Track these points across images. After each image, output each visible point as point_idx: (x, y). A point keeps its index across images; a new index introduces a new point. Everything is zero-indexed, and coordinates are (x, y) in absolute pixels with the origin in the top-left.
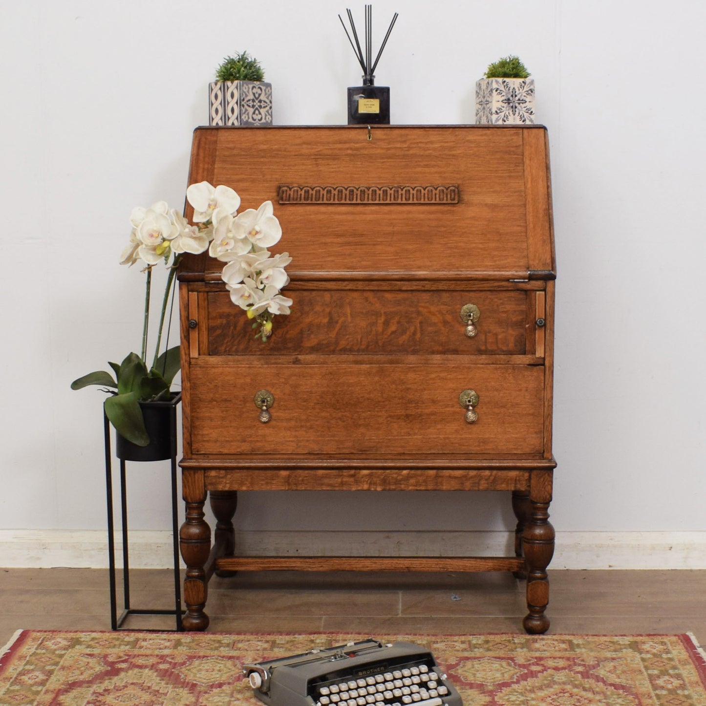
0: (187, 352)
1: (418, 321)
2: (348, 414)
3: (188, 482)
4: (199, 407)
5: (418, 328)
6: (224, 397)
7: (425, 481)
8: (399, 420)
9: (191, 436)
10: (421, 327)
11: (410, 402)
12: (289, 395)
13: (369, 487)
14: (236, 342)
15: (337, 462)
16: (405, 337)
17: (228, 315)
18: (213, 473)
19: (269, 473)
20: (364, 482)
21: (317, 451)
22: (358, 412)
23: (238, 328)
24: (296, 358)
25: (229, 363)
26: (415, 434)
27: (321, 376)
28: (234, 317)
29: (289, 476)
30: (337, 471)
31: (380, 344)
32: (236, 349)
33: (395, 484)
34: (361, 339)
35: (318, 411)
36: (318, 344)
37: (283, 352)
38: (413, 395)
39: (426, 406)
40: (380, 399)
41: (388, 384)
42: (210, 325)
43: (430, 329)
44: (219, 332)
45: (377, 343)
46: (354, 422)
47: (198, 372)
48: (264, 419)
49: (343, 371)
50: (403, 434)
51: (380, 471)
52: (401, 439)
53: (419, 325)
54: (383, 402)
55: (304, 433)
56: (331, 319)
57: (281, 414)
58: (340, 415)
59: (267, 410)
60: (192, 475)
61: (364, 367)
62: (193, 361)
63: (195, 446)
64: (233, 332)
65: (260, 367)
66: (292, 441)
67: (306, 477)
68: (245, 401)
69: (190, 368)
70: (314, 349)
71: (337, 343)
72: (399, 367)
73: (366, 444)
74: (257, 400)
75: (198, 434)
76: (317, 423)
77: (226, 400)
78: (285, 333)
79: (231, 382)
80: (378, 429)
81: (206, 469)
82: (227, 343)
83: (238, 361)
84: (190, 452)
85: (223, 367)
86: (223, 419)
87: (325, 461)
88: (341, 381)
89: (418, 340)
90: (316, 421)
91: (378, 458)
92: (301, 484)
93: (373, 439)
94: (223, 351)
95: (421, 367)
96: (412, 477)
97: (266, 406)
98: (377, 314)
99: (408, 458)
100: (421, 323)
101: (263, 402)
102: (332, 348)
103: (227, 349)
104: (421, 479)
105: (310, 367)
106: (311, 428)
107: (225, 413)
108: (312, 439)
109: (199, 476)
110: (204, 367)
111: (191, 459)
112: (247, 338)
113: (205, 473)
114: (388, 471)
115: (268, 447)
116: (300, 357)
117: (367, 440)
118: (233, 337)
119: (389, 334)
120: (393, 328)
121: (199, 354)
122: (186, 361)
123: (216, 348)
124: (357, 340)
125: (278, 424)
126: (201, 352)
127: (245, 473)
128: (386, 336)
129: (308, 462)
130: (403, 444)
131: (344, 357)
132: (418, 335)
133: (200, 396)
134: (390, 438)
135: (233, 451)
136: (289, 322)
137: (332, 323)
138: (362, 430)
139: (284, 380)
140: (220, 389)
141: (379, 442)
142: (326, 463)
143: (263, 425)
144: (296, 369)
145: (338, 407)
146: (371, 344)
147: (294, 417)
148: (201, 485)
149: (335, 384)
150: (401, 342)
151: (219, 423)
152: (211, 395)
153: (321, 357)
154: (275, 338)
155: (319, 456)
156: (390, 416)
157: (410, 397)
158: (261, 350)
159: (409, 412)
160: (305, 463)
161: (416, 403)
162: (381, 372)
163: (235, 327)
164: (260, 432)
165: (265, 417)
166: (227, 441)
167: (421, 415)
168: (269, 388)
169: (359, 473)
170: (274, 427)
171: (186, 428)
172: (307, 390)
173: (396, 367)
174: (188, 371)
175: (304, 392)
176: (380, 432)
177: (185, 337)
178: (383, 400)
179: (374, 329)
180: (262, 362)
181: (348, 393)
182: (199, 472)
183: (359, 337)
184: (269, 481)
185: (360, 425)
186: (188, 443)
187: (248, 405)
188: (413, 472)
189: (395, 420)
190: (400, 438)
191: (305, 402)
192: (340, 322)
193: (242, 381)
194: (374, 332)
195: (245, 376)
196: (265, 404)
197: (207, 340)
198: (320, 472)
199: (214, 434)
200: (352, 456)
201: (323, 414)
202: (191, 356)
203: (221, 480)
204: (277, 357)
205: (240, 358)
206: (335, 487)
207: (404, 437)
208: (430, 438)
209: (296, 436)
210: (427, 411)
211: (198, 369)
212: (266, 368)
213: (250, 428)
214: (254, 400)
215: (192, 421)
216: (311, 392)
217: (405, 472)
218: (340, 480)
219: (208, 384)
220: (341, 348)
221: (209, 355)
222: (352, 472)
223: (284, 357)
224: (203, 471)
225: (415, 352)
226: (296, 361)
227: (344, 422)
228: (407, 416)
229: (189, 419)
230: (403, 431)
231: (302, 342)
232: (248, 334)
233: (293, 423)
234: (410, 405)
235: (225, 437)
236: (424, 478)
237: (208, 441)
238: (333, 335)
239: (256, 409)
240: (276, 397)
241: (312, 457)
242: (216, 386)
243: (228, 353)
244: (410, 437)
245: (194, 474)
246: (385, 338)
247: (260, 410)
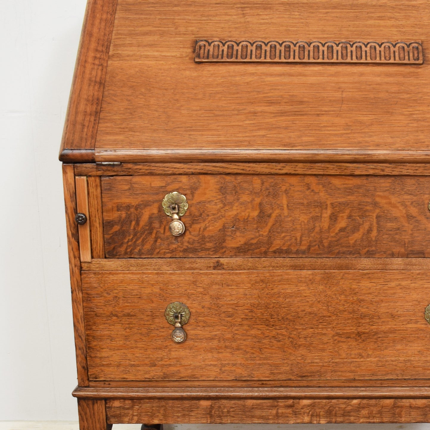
0: (76, 254)
1: (375, 215)
2: (284, 332)
3: (86, 414)
4: (95, 323)
5: (375, 224)
6: (126, 311)
7: (380, 412)
8: (349, 339)
9: (86, 358)
10: (378, 223)
11: (363, 316)
12: (210, 308)
13: (311, 419)
14: (140, 241)
15: (272, 391)
16: (357, 236)
17: (128, 207)
18: (117, 404)
19: (187, 403)
20: (304, 413)
21: (245, 377)
22: (297, 329)
23: (142, 223)
24: (218, 262)
25: (131, 268)
26: (368, 356)
27: (249, 285)
28: (136, 209)
29: (212, 407)
30: (271, 401)
31: (326, 244)
32: (140, 250)
33: (343, 415)
34: (301, 238)
35: (246, 327)
36: (245, 244)
37: (200, 255)
38: (367, 308)
39: (383, 322)
40: (325, 313)
41: (335, 295)
42: (106, 218)
43: (389, 225)
44: (116, 228)
45: (321, 242)
46: (291, 341)
47: (92, 279)
48: (178, 339)
49: (279, 278)
50: (353, 356)
51: (324, 401)
52: (351, 362)
53: (375, 220)
54: (330, 317)
55: (228, 355)
56: (262, 211)
57: (199, 332)
58: (274, 333)
59: (182, 327)
60: (91, 406)
61: (304, 272)
62: (85, 266)
63: (91, 371)
64: (134, 229)
65: (171, 274)
66: (215, 366)
67: (233, 408)
68: (153, 316)
69: (81, 274)
70: (241, 251)
71: (269, 243)
72: (348, 274)
73: (307, 368)
74: (168, 315)
75: (96, 357)
76: (245, 343)
77: (129, 315)
78: (202, 229)
79: (135, 292)
80: (323, 350)
81: (106, 399)
82: (128, 242)
83: (143, 265)
84: (86, 378)
85: (124, 274)
86: (126, 338)
87: (256, 389)
88: (276, 290)
89: (374, 239)
90: (244, 340)
91: (321, 385)
92: (227, 416)
93: (316, 363)
94: (123, 252)
95: (377, 273)
96: (363, 408)
97: (180, 323)
98: (322, 206)
99: (359, 385)
100: (378, 217)
101: (177, 317)
102: (263, 249)
103: (129, 250)
104: (375, 410)
105: (236, 274)
106: (238, 349)
107: (128, 330)
108: (239, 362)
109: (100, 407)
110: (99, 274)
111: (88, 387)
112: (154, 235)
113: (106, 403)
114: (333, 401)
115: (184, 373)
116: (222, 260)
117: (309, 363)
118: (135, 235)
119: (337, 231)
120: (342, 223)
121: (92, 257)
122: (75, 266)
123: (114, 248)
124: (296, 239)
125: (196, 344)
126: (95, 254)
127: (155, 404)
128: (333, 234)
129: (234, 391)
130: (353, 368)
131: (280, 260)
132: (374, 233)
133: (95, 309)
134: (337, 360)
135: (140, 378)
136: (208, 216)
137: (263, 216)
138: (302, 351)
139: (202, 290)
140: (121, 302)
141: (323, 366)
142: (257, 391)
143: (177, 346)
144: (218, 275)
145: (272, 324)
146: (314, 244)
147: (216, 335)
148: (101, 418)
149: (267, 294)
150: (352, 242)
151: (121, 343)
152: (111, 309)
153: (250, 261)
154: (190, 236)
155: (249, 383)
156: (338, 334)
157: (363, 310)
158: (172, 251)
159: (360, 329)
160: (231, 391)
161: (370, 319)
162: (327, 279)
163: (138, 223)
164: (174, 354)
165: (180, 337)
166: (133, 365)
167: (376, 333)
168: (183, 300)
169: (299, 403)
170: (191, 349)
171: (80, 349)
172: (232, 302)
173: (346, 273)
174: (79, 279)
175: (229, 304)
176: (324, 354)
177: (73, 235)
178: (329, 314)
179: (317, 225)
180: (174, 266)
181: (286, 306)
182: (99, 402)
183: (298, 235)
184: (187, 413)
185: (299, 346)
186: (84, 367)
187: (157, 320)
188: (365, 401)
189: (343, 339)
190: (349, 360)
191: (229, 317)
192: (274, 215)
193: (148, 291)
194: (317, 229)
195: (153, 285)
196: (179, 321)
197: (102, 240)
198: (250, 402)
199: (116, 357)
200: (290, 383)
201: (253, 332)
202: (82, 260)
203: (126, 411)
204: (193, 260)
205: (145, 261)
206: (269, 419)
207: (355, 360)
208: (386, 361)
209: (219, 359)
210: (384, 328)
211: (93, 275)
212: (180, 274)
213: (160, 349)
214: (165, 315)
215: (87, 340)
216: (237, 305)
217: (355, 401)
218: (274, 412)
219: (105, 295)
220: (274, 249)
221: (106, 258)
222: (290, 402)
223: (203, 260)
224: (103, 402)
225: (370, 254)
226: (218, 266)
227: (279, 341)
228: (359, 334)
229: (84, 338)
230: (353, 352)
231: (224, 241)
232: (155, 231)
233: (215, 343)
234: (363, 321)
235: (129, 360)
236: (378, 409)
237: (108, 365)
238: (265, 232)
239: (168, 325)
240: (193, 310)
241: (239, 384)
242: (116, 297)
243: (129, 255)
244: (362, 360)
245: (93, 404)
246: (332, 237)
247: (173, 328)
